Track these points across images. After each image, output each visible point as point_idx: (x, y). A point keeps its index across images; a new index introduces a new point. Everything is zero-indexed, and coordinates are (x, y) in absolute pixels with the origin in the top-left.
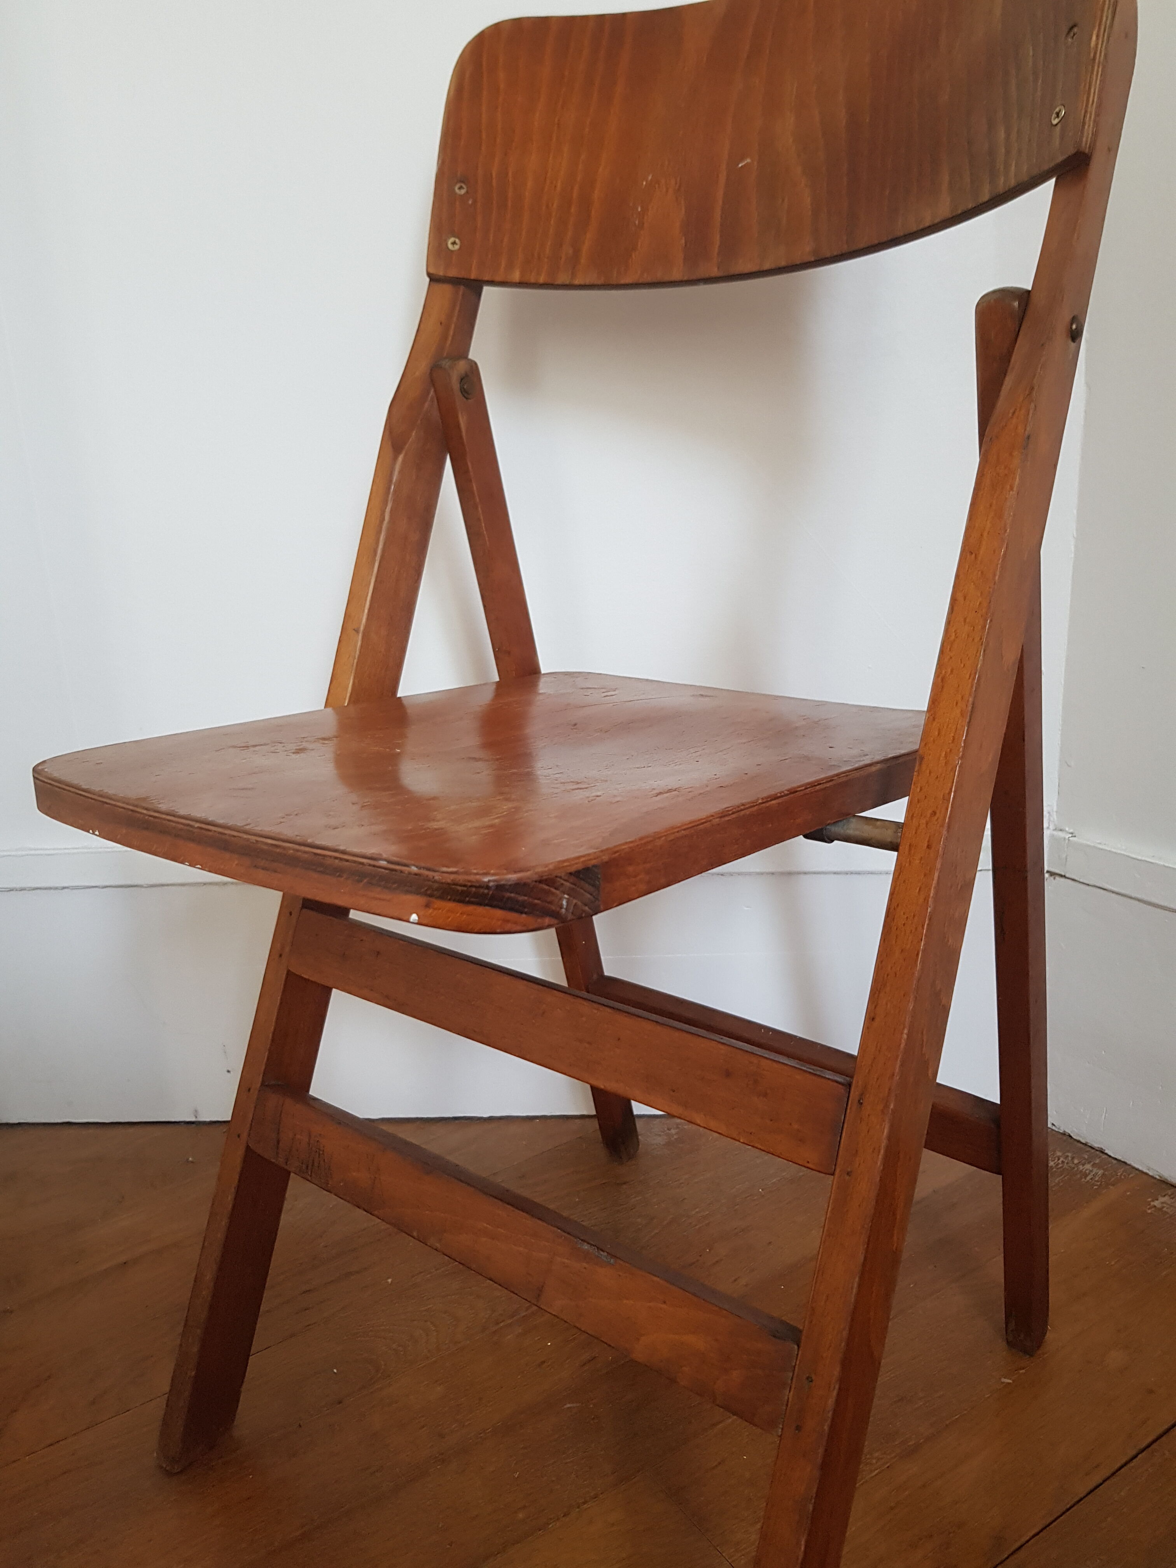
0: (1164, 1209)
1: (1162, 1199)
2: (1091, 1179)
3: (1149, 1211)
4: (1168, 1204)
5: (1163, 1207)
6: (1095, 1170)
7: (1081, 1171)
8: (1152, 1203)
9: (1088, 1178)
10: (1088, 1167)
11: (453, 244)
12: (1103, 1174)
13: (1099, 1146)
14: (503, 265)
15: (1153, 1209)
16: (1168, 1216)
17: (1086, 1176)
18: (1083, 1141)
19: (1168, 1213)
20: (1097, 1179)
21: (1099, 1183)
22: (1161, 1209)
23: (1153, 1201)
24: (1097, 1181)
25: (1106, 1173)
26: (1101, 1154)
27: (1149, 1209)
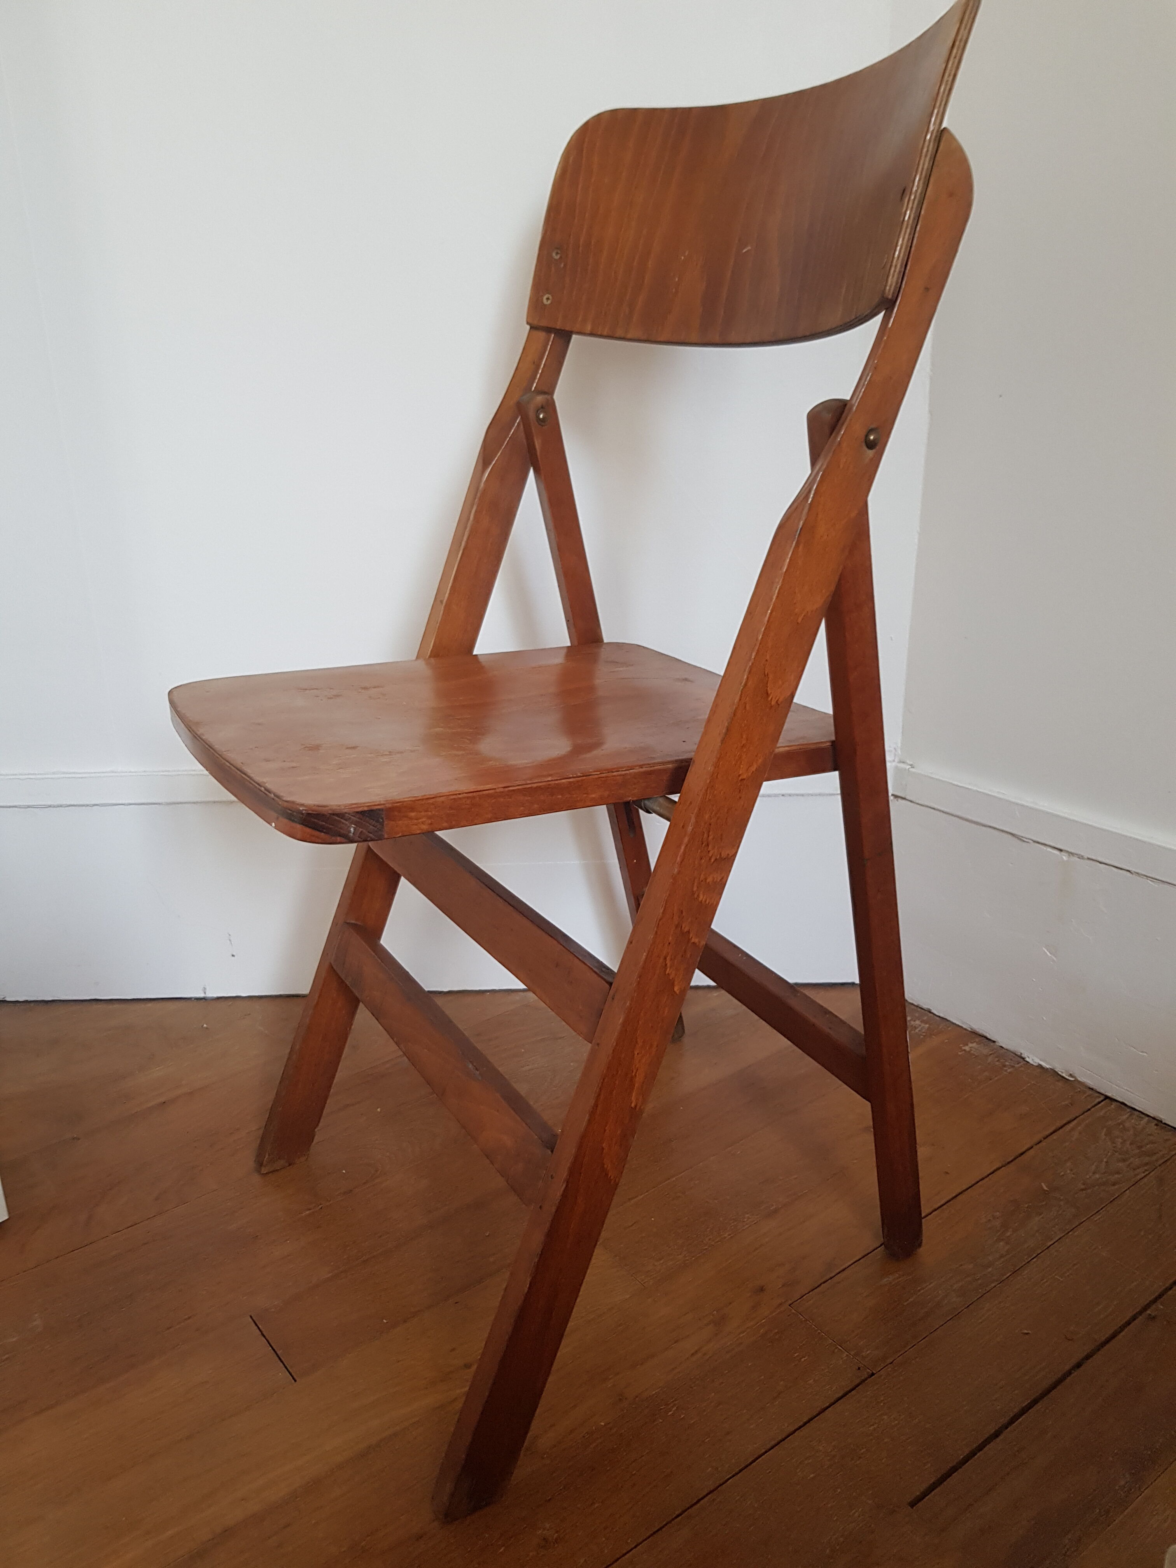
0: (972, 1052)
1: (970, 1045)
2: (919, 1031)
3: (960, 1053)
4: (975, 1048)
5: (971, 1050)
6: (923, 1025)
7: (912, 1026)
8: (963, 1048)
9: (917, 1031)
10: (918, 1022)
11: (546, 300)
12: (929, 1028)
13: (928, 1007)
14: (580, 319)
15: (963, 1052)
16: (974, 1057)
17: (916, 1028)
18: (916, 1004)
19: (975, 1055)
20: (923, 1031)
21: (924, 1034)
22: (969, 1052)
23: (964, 1046)
24: (924, 1032)
25: (931, 1027)
26: (929, 1013)
27: (960, 1052)
